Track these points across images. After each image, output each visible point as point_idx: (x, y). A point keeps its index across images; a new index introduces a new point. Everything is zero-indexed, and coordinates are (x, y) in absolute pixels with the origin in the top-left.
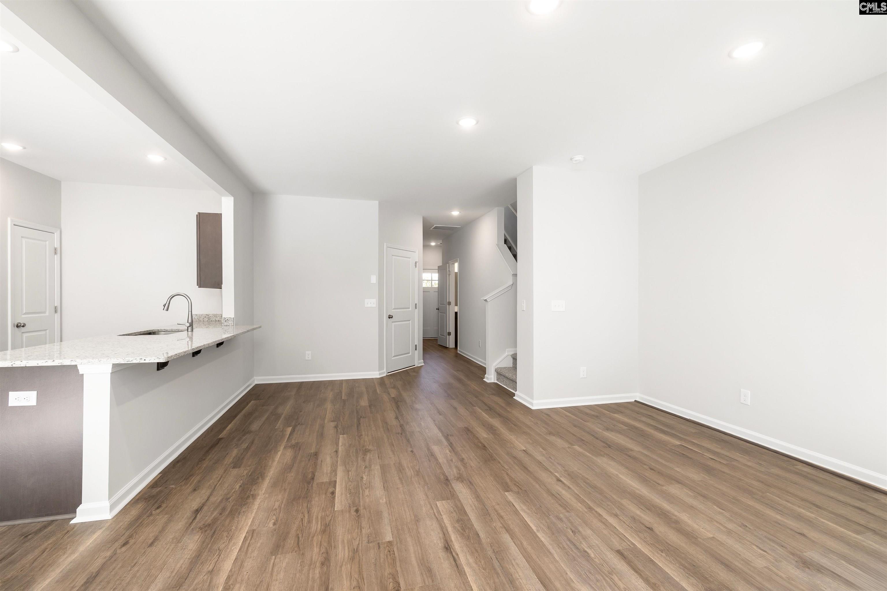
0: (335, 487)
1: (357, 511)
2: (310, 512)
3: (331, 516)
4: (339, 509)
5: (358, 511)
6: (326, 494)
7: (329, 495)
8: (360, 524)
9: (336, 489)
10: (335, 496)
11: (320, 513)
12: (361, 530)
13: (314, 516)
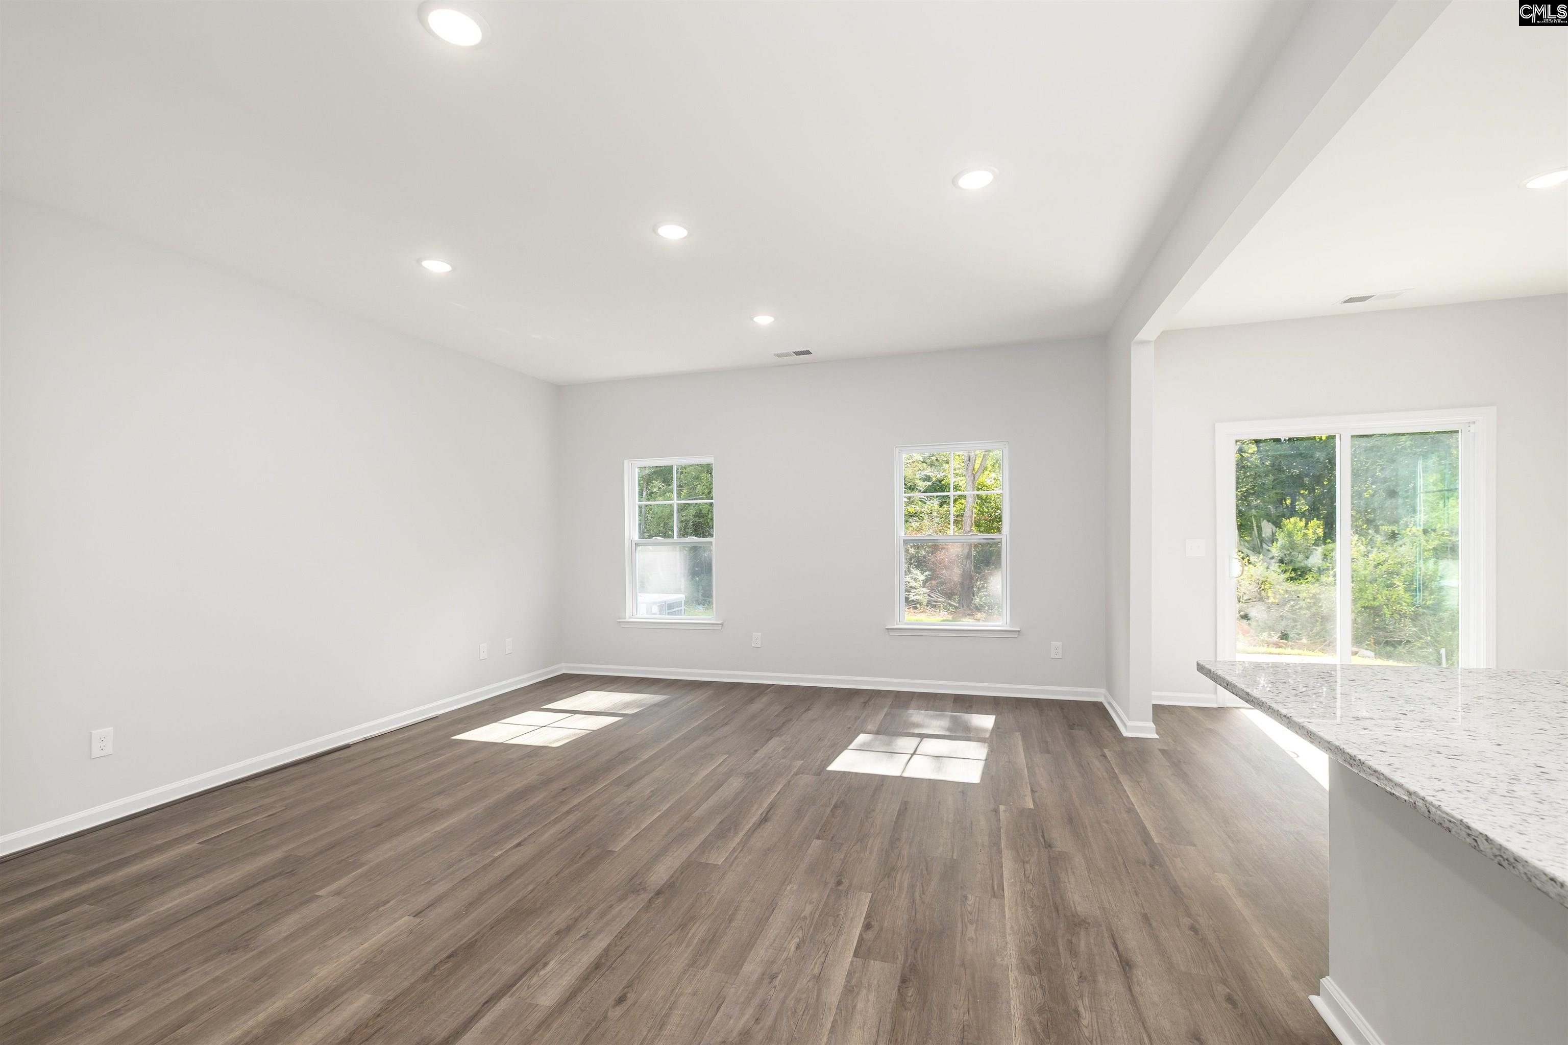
0: (861, 940)
1: (839, 883)
2: (912, 901)
3: (880, 886)
4: (865, 893)
5: (837, 882)
6: (881, 929)
7: (875, 924)
8: (843, 865)
9: (861, 935)
10: (866, 918)
11: (896, 895)
12: (845, 858)
13: (904, 893)
